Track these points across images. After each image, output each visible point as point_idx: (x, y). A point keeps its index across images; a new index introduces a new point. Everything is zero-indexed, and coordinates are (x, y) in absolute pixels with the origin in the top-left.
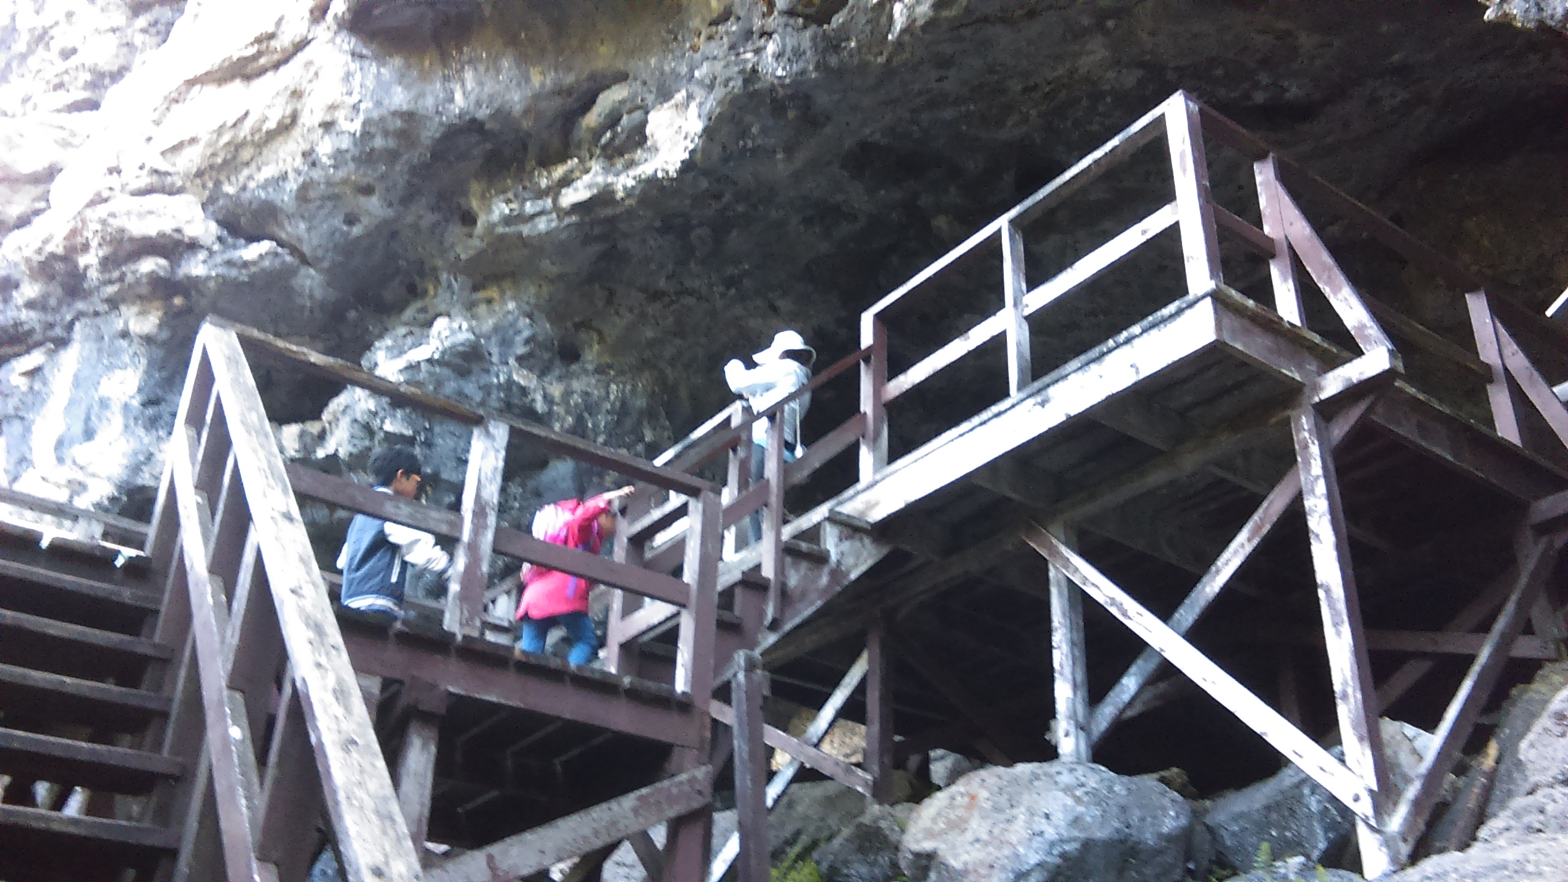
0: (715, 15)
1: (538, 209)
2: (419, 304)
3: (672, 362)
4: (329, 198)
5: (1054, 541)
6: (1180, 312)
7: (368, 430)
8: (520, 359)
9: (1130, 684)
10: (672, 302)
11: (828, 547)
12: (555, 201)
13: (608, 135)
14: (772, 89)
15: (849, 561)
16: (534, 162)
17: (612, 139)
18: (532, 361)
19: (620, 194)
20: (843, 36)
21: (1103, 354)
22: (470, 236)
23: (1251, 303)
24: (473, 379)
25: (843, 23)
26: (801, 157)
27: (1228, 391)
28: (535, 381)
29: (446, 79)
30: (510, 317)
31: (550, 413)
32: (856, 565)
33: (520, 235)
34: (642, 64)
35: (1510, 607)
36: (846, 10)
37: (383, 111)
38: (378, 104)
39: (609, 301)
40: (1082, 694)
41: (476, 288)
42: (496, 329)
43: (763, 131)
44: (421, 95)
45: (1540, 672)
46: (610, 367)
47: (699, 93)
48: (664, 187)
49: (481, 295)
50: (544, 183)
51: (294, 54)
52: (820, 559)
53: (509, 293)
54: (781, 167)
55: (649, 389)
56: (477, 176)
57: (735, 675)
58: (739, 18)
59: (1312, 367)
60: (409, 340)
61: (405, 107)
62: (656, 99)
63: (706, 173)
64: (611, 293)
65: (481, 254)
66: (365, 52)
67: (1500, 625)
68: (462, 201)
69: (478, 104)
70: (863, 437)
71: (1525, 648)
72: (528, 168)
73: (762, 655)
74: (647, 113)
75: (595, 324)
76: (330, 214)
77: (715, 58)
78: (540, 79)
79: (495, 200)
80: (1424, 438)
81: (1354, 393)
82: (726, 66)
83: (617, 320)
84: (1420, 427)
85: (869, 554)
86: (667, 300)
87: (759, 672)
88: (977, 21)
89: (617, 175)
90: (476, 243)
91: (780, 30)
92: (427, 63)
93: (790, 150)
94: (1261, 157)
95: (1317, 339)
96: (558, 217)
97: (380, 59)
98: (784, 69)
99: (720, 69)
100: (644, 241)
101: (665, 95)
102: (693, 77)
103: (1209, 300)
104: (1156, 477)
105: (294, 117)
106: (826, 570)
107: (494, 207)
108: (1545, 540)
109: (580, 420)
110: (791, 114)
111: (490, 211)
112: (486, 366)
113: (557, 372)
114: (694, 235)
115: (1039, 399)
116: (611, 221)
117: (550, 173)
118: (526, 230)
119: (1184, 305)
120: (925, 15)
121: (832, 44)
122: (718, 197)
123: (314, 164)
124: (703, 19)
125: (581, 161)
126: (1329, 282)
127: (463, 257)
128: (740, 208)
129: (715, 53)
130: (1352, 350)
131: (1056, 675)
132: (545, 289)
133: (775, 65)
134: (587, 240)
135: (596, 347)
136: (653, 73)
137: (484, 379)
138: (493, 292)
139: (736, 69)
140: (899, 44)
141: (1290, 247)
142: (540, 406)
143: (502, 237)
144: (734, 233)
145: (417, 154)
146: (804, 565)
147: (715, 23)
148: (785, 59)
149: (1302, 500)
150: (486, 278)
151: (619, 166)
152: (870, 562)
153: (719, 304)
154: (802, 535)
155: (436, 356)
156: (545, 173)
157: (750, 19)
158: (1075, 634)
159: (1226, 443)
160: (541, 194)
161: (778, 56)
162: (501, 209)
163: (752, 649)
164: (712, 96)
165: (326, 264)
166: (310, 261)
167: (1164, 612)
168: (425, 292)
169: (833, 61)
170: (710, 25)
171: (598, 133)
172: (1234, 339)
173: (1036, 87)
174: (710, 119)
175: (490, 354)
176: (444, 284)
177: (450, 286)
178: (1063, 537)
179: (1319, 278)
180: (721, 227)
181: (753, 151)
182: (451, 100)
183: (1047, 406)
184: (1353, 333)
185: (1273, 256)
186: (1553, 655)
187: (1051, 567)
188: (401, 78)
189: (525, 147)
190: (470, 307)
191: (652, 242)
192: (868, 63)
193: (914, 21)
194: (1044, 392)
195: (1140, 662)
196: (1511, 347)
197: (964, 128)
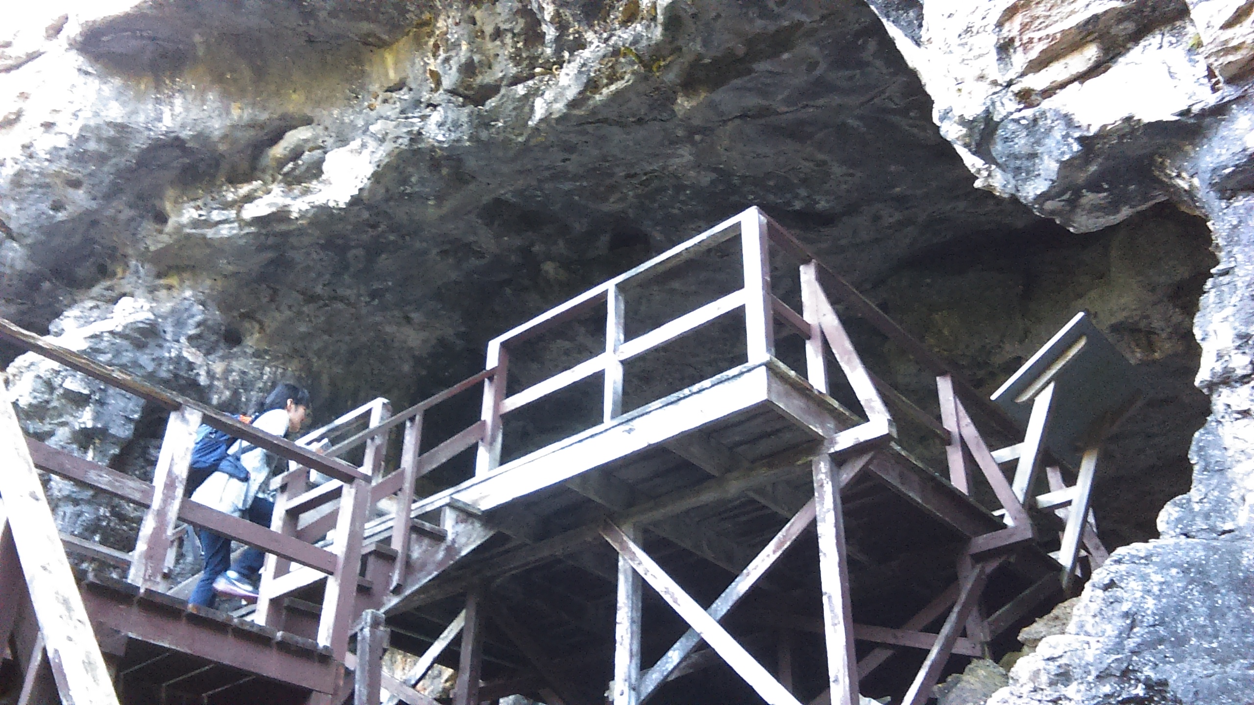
0: (392, 84)
1: (223, 218)
2: (108, 283)
3: (319, 354)
4: (41, 186)
5: (625, 538)
6: (742, 373)
7: (50, 386)
8: (190, 338)
9: (674, 657)
10: (326, 305)
11: (446, 528)
12: (238, 213)
13: (291, 165)
14: (433, 149)
15: (462, 540)
16: (223, 179)
17: (293, 169)
18: (201, 341)
19: (294, 215)
20: (494, 117)
21: (680, 399)
22: (161, 232)
23: (793, 373)
24: (148, 351)
25: (495, 107)
26: (449, 205)
27: (768, 435)
28: (201, 359)
29: (158, 101)
30: (186, 302)
31: (211, 386)
32: (466, 545)
33: (204, 237)
34: (325, 113)
35: (953, 616)
36: (498, 97)
37: (99, 121)
38: (97, 114)
39: (272, 300)
40: (636, 661)
41: (159, 276)
42: (173, 311)
43: (422, 181)
44: (135, 112)
45: (970, 666)
46: (266, 352)
47: (372, 144)
48: (332, 214)
49: (162, 282)
50: (230, 197)
51: (26, 62)
52: (439, 537)
53: (187, 283)
54: (431, 211)
55: (297, 373)
56: (172, 183)
57: (362, 630)
58: (411, 90)
59: (831, 425)
60: (96, 313)
61: (119, 121)
62: (335, 142)
63: (369, 207)
64: (275, 291)
65: (168, 248)
66: (90, 70)
67: (946, 629)
68: (157, 202)
69: (183, 126)
70: (482, 440)
71: (962, 647)
72: (218, 183)
73: (384, 613)
74: (325, 153)
75: (259, 316)
76: (38, 200)
77: (387, 118)
78: (239, 113)
79: (186, 205)
80: (903, 484)
81: (859, 449)
82: (396, 127)
83: (277, 314)
84: (901, 476)
85: (478, 536)
86: (321, 303)
87: (382, 628)
88: (599, 121)
89: (295, 198)
90: (165, 239)
91: (444, 105)
92: (143, 87)
93: (440, 198)
94: (807, 262)
95: (836, 404)
96: (240, 226)
97: (102, 77)
98: (444, 135)
99: (391, 127)
100: (309, 254)
101: (342, 141)
102: (368, 129)
103: (764, 368)
104: (708, 496)
105: (19, 115)
106: (443, 546)
107: (184, 211)
108: (979, 566)
109: (236, 394)
110: (445, 171)
111: (180, 214)
112: (160, 342)
113: (220, 353)
114: (351, 254)
115: (626, 427)
116: (285, 235)
117: (236, 188)
118: (210, 233)
119: (744, 370)
120: (560, 110)
121: (484, 122)
122: (374, 226)
123: (31, 156)
124: (382, 86)
125: (265, 183)
126: (849, 362)
127: (152, 248)
128: (392, 238)
129: (389, 113)
130: (860, 415)
131: (618, 645)
132: (219, 283)
133: (437, 131)
134: (261, 248)
135: (257, 335)
136: (334, 122)
137: (157, 353)
138: (173, 281)
139: (405, 130)
140: (536, 129)
141: (822, 333)
142: (203, 380)
143: (188, 236)
144: (384, 256)
145: (123, 160)
146: (426, 541)
147: (390, 90)
148: (445, 128)
149: (816, 526)
150: (170, 268)
151: (296, 192)
152: (479, 542)
153: (364, 311)
154: (425, 516)
155: (119, 329)
156: (233, 190)
157: (420, 91)
158: (634, 612)
159: (763, 476)
160: (226, 206)
161: (441, 125)
162: (189, 213)
163: (378, 610)
164: (382, 148)
165: (29, 241)
166: (15, 235)
167: (705, 600)
168: (114, 274)
169: (484, 135)
170: (386, 91)
171: (282, 163)
172: (779, 401)
173: (636, 175)
174: (378, 166)
175: (165, 332)
176: (132, 268)
177: (137, 272)
178: (632, 537)
179: (841, 357)
180: (374, 250)
181: (410, 195)
182: (160, 120)
183: (632, 433)
184: (862, 403)
185: (809, 338)
186: (979, 654)
187: (620, 558)
188: (119, 95)
189: (218, 165)
190: (152, 290)
191: (315, 256)
192: (511, 140)
193: (551, 114)
194: (631, 423)
195: (683, 639)
196: (966, 420)
197: (576, 198)
